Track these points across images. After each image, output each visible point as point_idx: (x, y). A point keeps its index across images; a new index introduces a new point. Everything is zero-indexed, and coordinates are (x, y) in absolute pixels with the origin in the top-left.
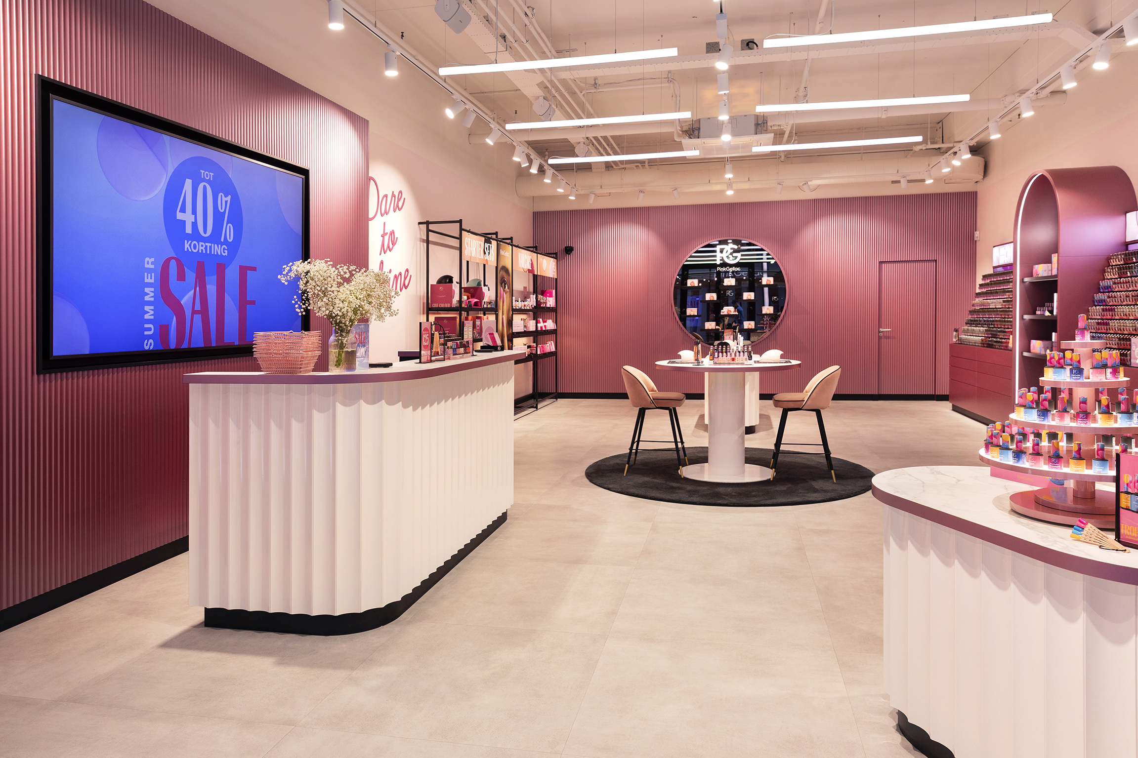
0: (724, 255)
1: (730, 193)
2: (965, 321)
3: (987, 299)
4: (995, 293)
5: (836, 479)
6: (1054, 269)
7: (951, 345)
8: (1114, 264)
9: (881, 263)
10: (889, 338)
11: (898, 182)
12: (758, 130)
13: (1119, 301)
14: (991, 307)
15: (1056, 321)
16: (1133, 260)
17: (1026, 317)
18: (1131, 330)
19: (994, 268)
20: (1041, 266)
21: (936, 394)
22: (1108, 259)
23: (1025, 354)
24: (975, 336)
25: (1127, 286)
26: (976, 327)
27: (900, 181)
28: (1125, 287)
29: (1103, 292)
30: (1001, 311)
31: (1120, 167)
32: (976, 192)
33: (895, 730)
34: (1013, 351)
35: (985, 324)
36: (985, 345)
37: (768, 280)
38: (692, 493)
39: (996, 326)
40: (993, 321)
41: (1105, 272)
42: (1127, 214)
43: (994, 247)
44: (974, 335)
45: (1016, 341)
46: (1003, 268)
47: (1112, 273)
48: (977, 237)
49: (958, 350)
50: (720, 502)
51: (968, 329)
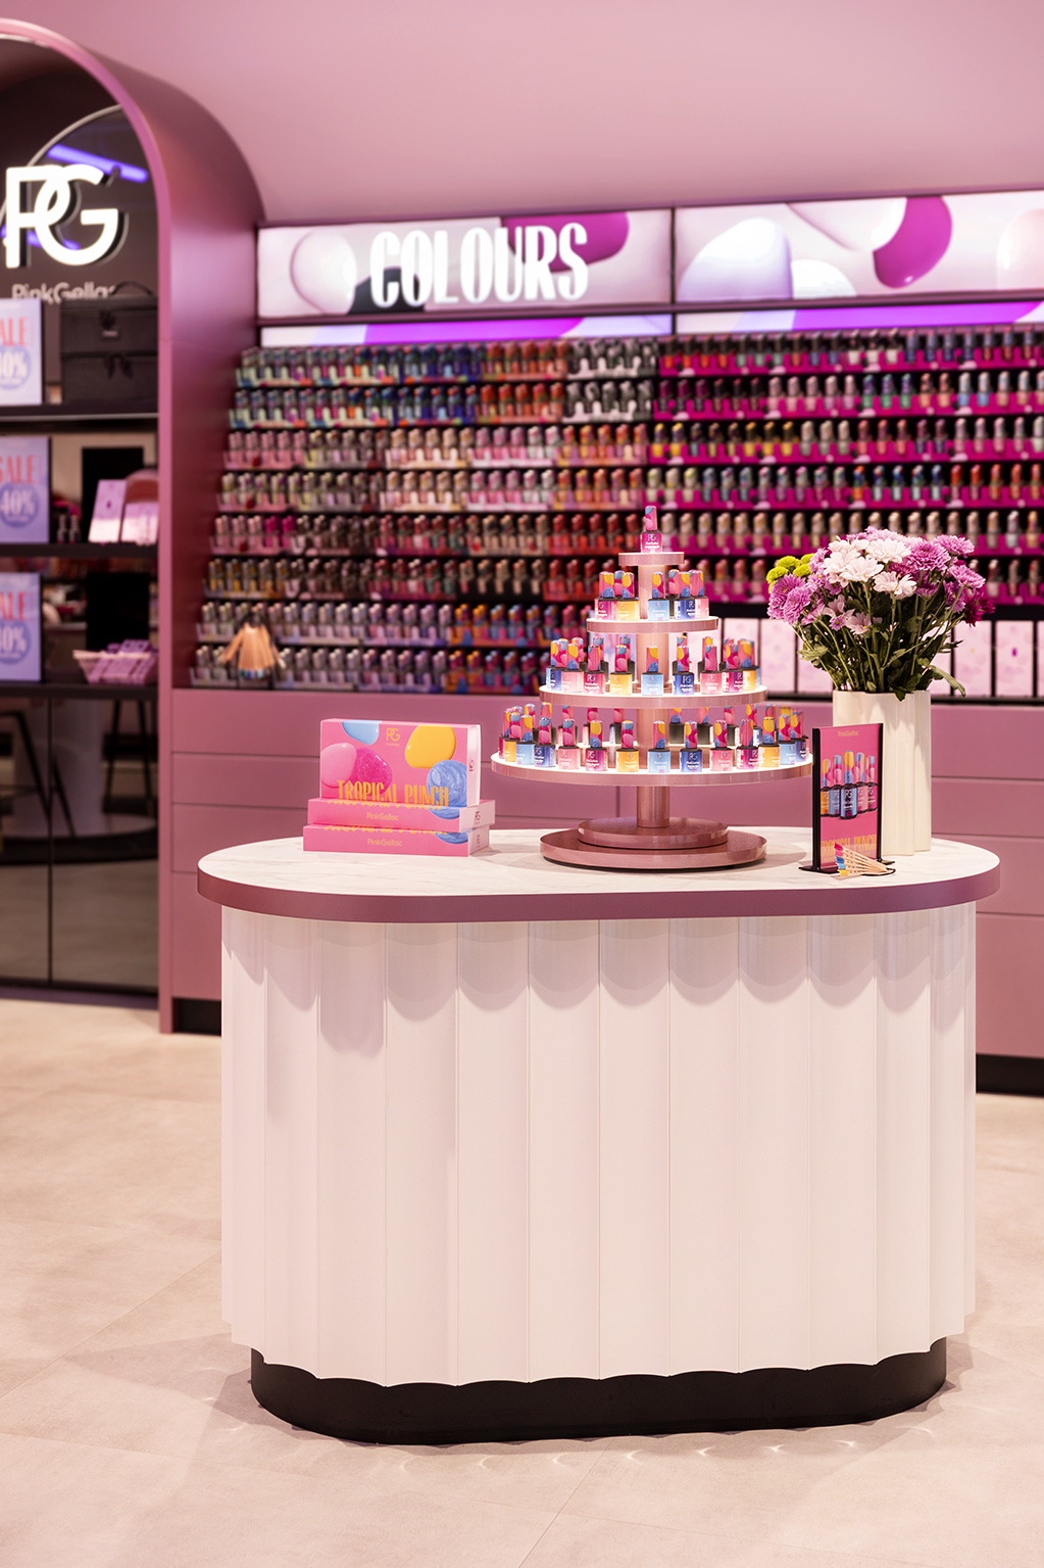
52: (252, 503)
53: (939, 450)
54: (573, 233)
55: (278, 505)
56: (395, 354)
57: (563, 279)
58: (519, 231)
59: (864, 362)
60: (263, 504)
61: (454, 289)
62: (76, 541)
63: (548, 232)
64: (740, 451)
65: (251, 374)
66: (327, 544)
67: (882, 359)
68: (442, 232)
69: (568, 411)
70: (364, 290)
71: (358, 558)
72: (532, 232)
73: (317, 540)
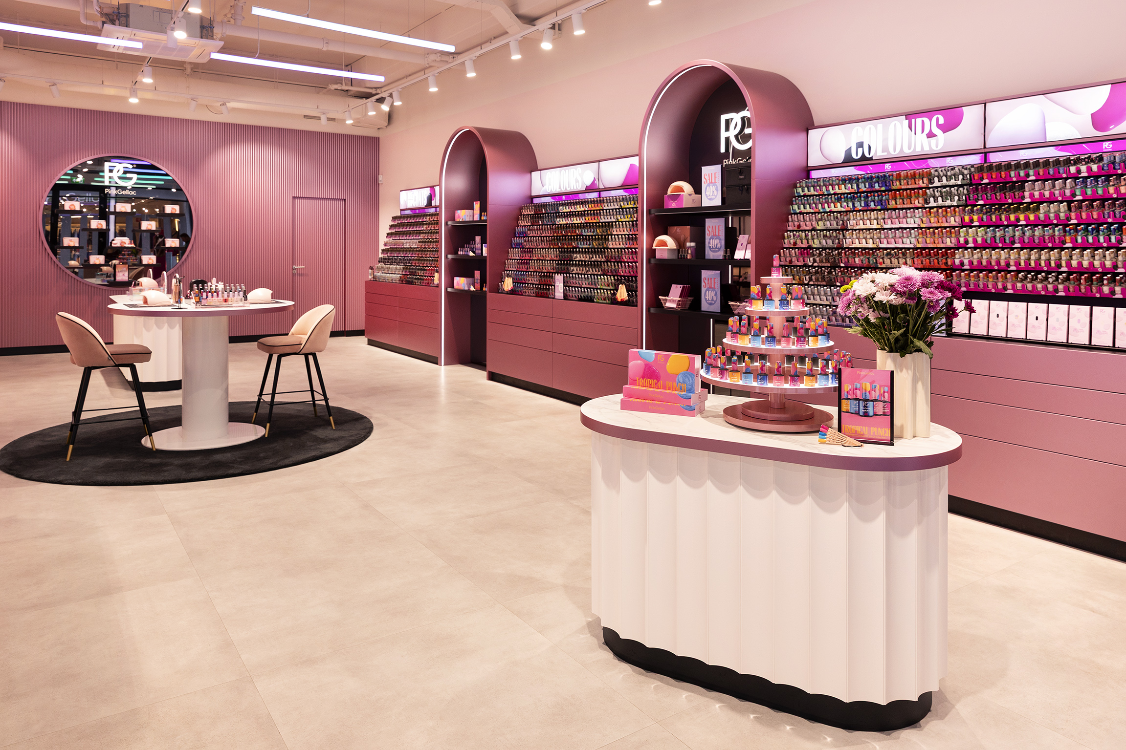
0: (115, 175)
1: (134, 101)
2: (378, 260)
3: (400, 239)
4: (409, 233)
5: (335, 425)
6: (476, 214)
7: (366, 282)
8: (525, 214)
9: (294, 198)
10: (302, 275)
11: (319, 118)
12: (204, 34)
13: (535, 244)
14: (405, 247)
15: (486, 260)
16: (542, 211)
17: (450, 256)
18: (550, 268)
19: (401, 210)
20: (463, 211)
21: (346, 330)
22: (521, 209)
23: (449, 290)
24: (393, 274)
25: (540, 232)
26: (391, 265)
27: (320, 117)
28: (539, 233)
29: (519, 237)
30: (418, 251)
31: (522, 133)
32: (379, 138)
33: (618, 661)
34: (440, 287)
35: (402, 263)
36: (405, 282)
37: (173, 208)
38: (188, 467)
39: (413, 264)
40: (410, 260)
41: (519, 220)
42: (532, 173)
43: (401, 191)
44: (390, 272)
45: (440, 278)
46: (411, 212)
47: (525, 221)
48: (381, 181)
49: (374, 288)
50: (231, 472)
51: (382, 267)
52: (795, 244)
53: (1118, 216)
54: (938, 119)
55: (805, 245)
56: (855, 179)
57: (933, 140)
58: (913, 121)
59: (1079, 171)
60: (799, 244)
61: (885, 149)
62: (729, 259)
63: (926, 120)
64: (1008, 219)
65: (800, 190)
66: (821, 261)
67: (1089, 169)
68: (880, 124)
69: (927, 201)
70: (849, 152)
71: (834, 266)
72: (919, 121)
73: (818, 259)
